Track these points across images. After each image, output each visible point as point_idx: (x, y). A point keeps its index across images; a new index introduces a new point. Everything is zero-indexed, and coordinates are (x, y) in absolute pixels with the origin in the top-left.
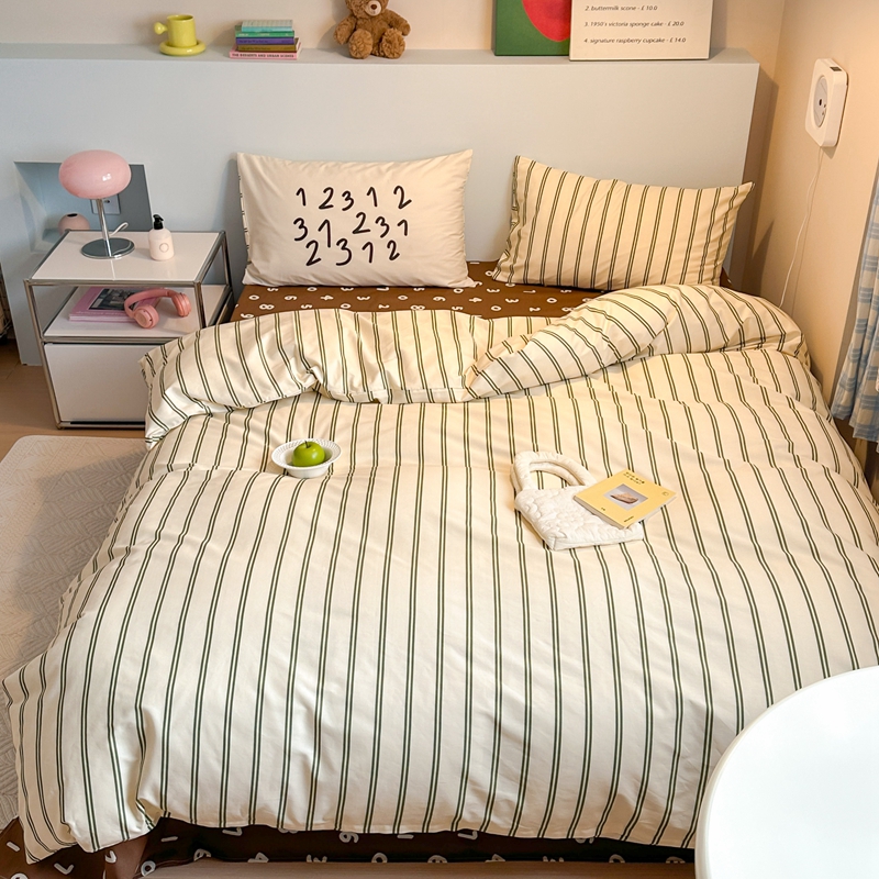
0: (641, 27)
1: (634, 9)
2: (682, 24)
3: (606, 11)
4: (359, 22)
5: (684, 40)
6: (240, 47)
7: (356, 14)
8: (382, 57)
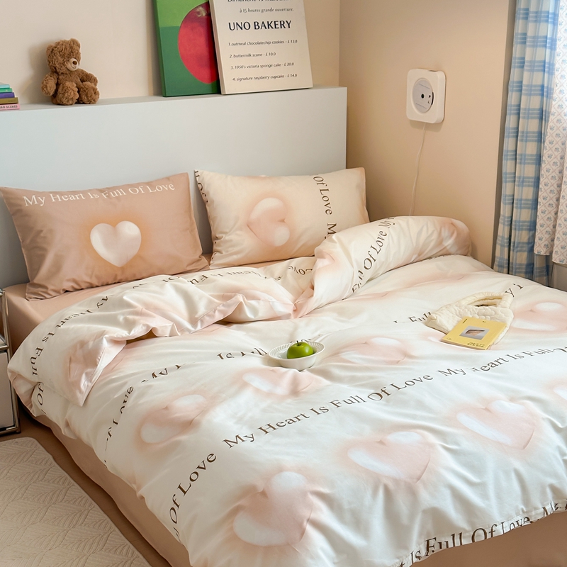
0: (268, 67)
1: (261, 55)
2: (293, 64)
3: (244, 57)
4: (61, 77)
5: (296, 75)
7: (58, 70)
8: (84, 103)
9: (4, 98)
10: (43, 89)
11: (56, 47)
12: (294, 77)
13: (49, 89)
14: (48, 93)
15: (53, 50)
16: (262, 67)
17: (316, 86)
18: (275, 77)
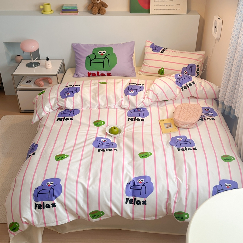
1: (167, 1)
2: (179, 5)
3: (159, 2)
4: (94, 5)
6: (63, 12)
8: (100, 14)
9: (73, 11)
12: (179, 10)
16: (166, 5)
17: (187, 14)
18: (171, 9)
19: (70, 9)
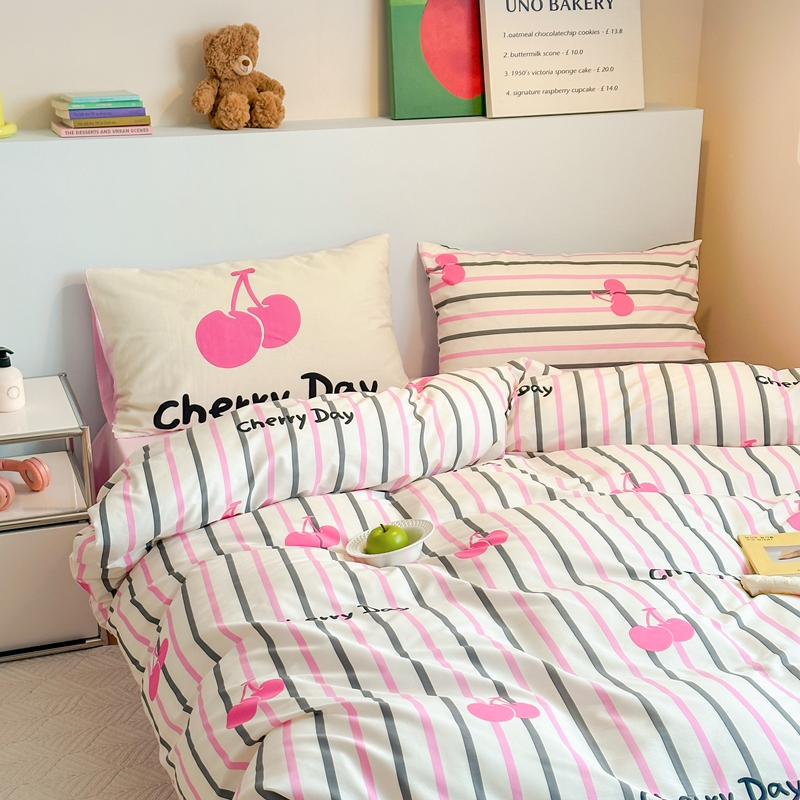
1: (557, 54)
2: (612, 69)
3: (527, 57)
4: (223, 85)
5: (616, 88)
7: (220, 75)
8: (259, 126)
9: (126, 117)
10: (193, 104)
11: (217, 37)
12: (613, 91)
13: (201, 103)
14: (200, 111)
15: (213, 41)
17: (649, 106)
18: (579, 91)
19: (110, 106)
